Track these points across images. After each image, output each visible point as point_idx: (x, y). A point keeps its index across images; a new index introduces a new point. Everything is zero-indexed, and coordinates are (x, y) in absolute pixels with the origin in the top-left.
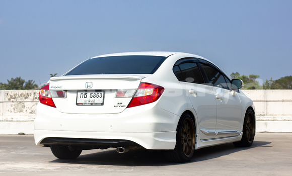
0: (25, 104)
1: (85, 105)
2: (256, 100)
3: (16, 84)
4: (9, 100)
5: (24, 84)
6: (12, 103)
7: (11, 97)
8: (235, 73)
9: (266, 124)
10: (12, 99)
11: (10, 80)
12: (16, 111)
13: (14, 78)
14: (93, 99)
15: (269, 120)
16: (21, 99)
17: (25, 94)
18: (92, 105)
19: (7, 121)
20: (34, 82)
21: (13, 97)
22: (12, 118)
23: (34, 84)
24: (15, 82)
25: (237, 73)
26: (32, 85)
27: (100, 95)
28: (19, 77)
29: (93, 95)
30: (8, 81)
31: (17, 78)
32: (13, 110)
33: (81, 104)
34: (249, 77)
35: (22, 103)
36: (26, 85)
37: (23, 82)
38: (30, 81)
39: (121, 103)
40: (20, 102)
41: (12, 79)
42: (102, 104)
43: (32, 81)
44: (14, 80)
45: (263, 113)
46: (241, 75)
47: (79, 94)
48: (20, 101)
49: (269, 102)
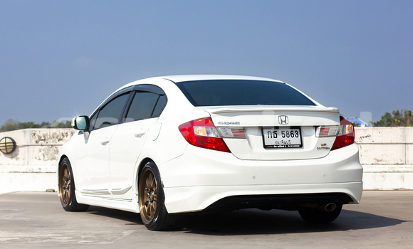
0: (59, 148)
1: (278, 148)
4: (37, 142)
6: (41, 147)
7: (40, 139)
10: (41, 142)
12: (46, 158)
16: (53, 141)
17: (58, 134)
18: (287, 147)
19: (33, 172)
21: (42, 138)
22: (40, 169)
29: (285, 133)
32: (42, 157)
33: (271, 147)
35: (54, 147)
39: (325, 145)
40: (52, 146)
42: (301, 146)
47: (265, 132)
48: (52, 144)
49: (409, 145)
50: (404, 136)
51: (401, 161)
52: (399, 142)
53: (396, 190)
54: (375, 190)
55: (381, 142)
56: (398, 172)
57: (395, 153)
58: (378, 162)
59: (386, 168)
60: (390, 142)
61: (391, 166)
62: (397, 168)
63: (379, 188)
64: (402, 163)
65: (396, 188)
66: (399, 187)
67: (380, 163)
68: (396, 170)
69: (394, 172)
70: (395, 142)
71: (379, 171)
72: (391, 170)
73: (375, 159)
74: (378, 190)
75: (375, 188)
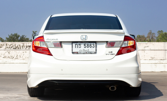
1: (80, 54)
3: (14, 38)
5: (19, 38)
11: (10, 35)
13: (13, 34)
14: (86, 49)
18: (86, 53)
20: (26, 37)
23: (26, 38)
24: (13, 37)
26: (24, 38)
27: (92, 46)
28: (16, 33)
29: (86, 45)
30: (9, 36)
31: (15, 34)
33: (77, 53)
36: (21, 38)
37: (19, 36)
38: (23, 36)
39: (111, 52)
41: (12, 34)
42: (95, 53)
43: (24, 36)
44: (13, 35)
46: (164, 32)
47: (74, 45)
50: (165, 47)
51: (163, 58)
52: (162, 49)
53: (162, 72)
54: (152, 72)
55: (154, 49)
56: (162, 63)
57: (160, 55)
58: (152, 59)
59: (157, 62)
60: (158, 49)
61: (159, 61)
62: (162, 61)
63: (154, 71)
64: (163, 59)
65: (162, 71)
66: (163, 71)
67: (153, 59)
68: (161, 62)
69: (160, 63)
70: (160, 49)
71: (153, 63)
72: (159, 63)
73: (151, 57)
74: (153, 72)
75: (152, 71)
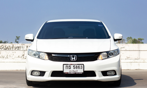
2: (133, 50)
8: (129, 37)
9: (139, 65)
15: (141, 62)
25: (131, 37)
34: (137, 40)
45: (138, 58)
50: (139, 48)
55: (129, 50)
59: (132, 61)
68: (136, 61)
70: (135, 50)
71: (129, 62)
73: (127, 57)
